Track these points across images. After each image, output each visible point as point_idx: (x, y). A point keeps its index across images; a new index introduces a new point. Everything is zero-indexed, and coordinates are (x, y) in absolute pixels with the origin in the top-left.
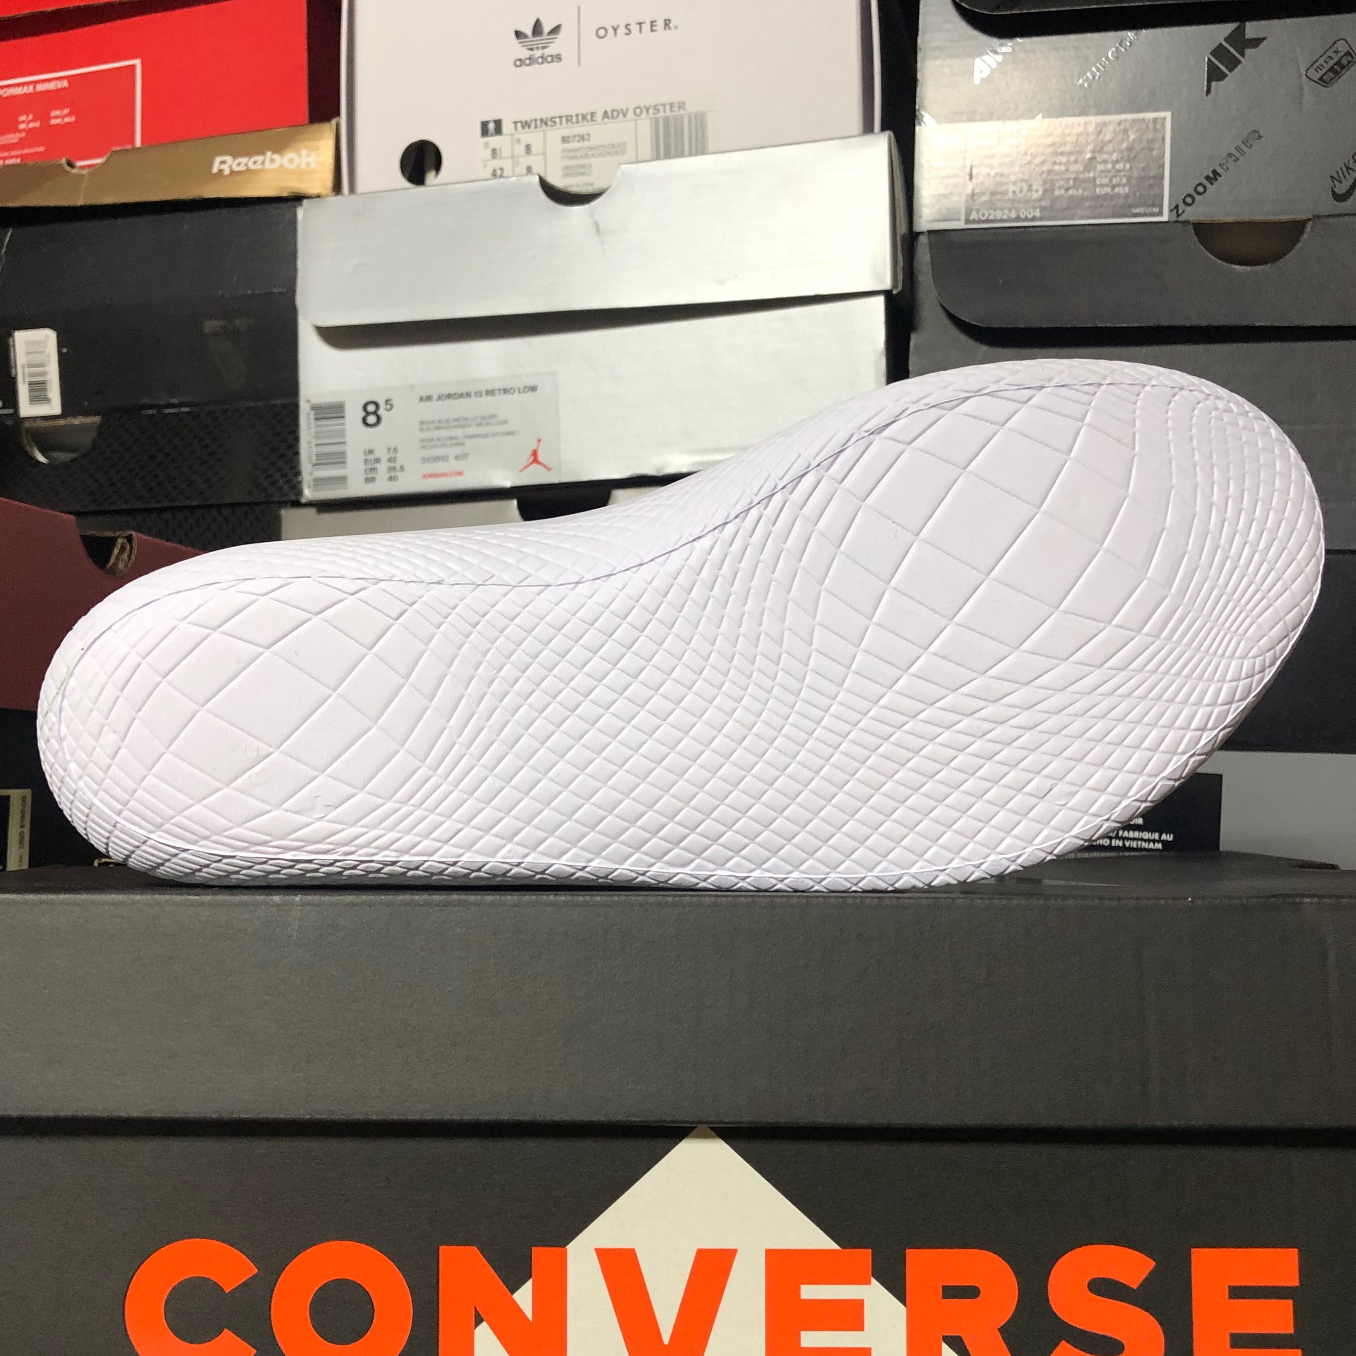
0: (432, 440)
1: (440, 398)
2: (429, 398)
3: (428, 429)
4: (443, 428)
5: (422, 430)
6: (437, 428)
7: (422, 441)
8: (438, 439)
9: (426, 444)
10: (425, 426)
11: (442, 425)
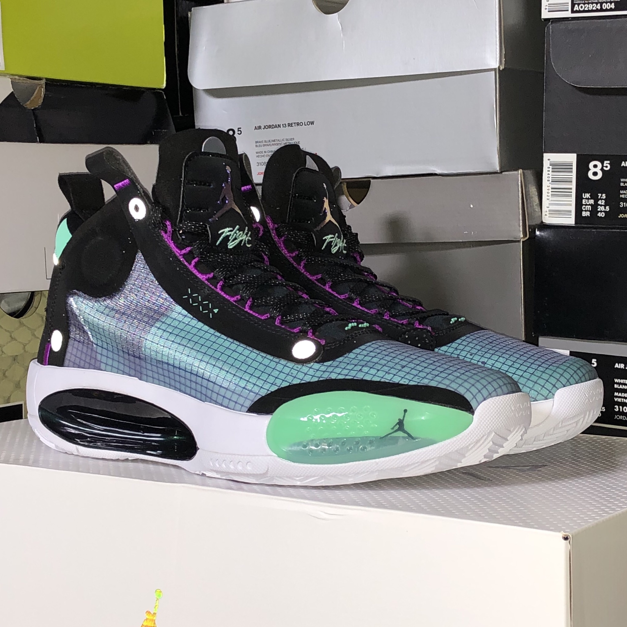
0: (262, 152)
1: (265, 127)
2: (260, 127)
3: (260, 146)
4: (268, 145)
5: (256, 146)
6: (264, 145)
7: (257, 153)
8: (265, 152)
9: (259, 154)
10: (258, 144)
11: (266, 143)
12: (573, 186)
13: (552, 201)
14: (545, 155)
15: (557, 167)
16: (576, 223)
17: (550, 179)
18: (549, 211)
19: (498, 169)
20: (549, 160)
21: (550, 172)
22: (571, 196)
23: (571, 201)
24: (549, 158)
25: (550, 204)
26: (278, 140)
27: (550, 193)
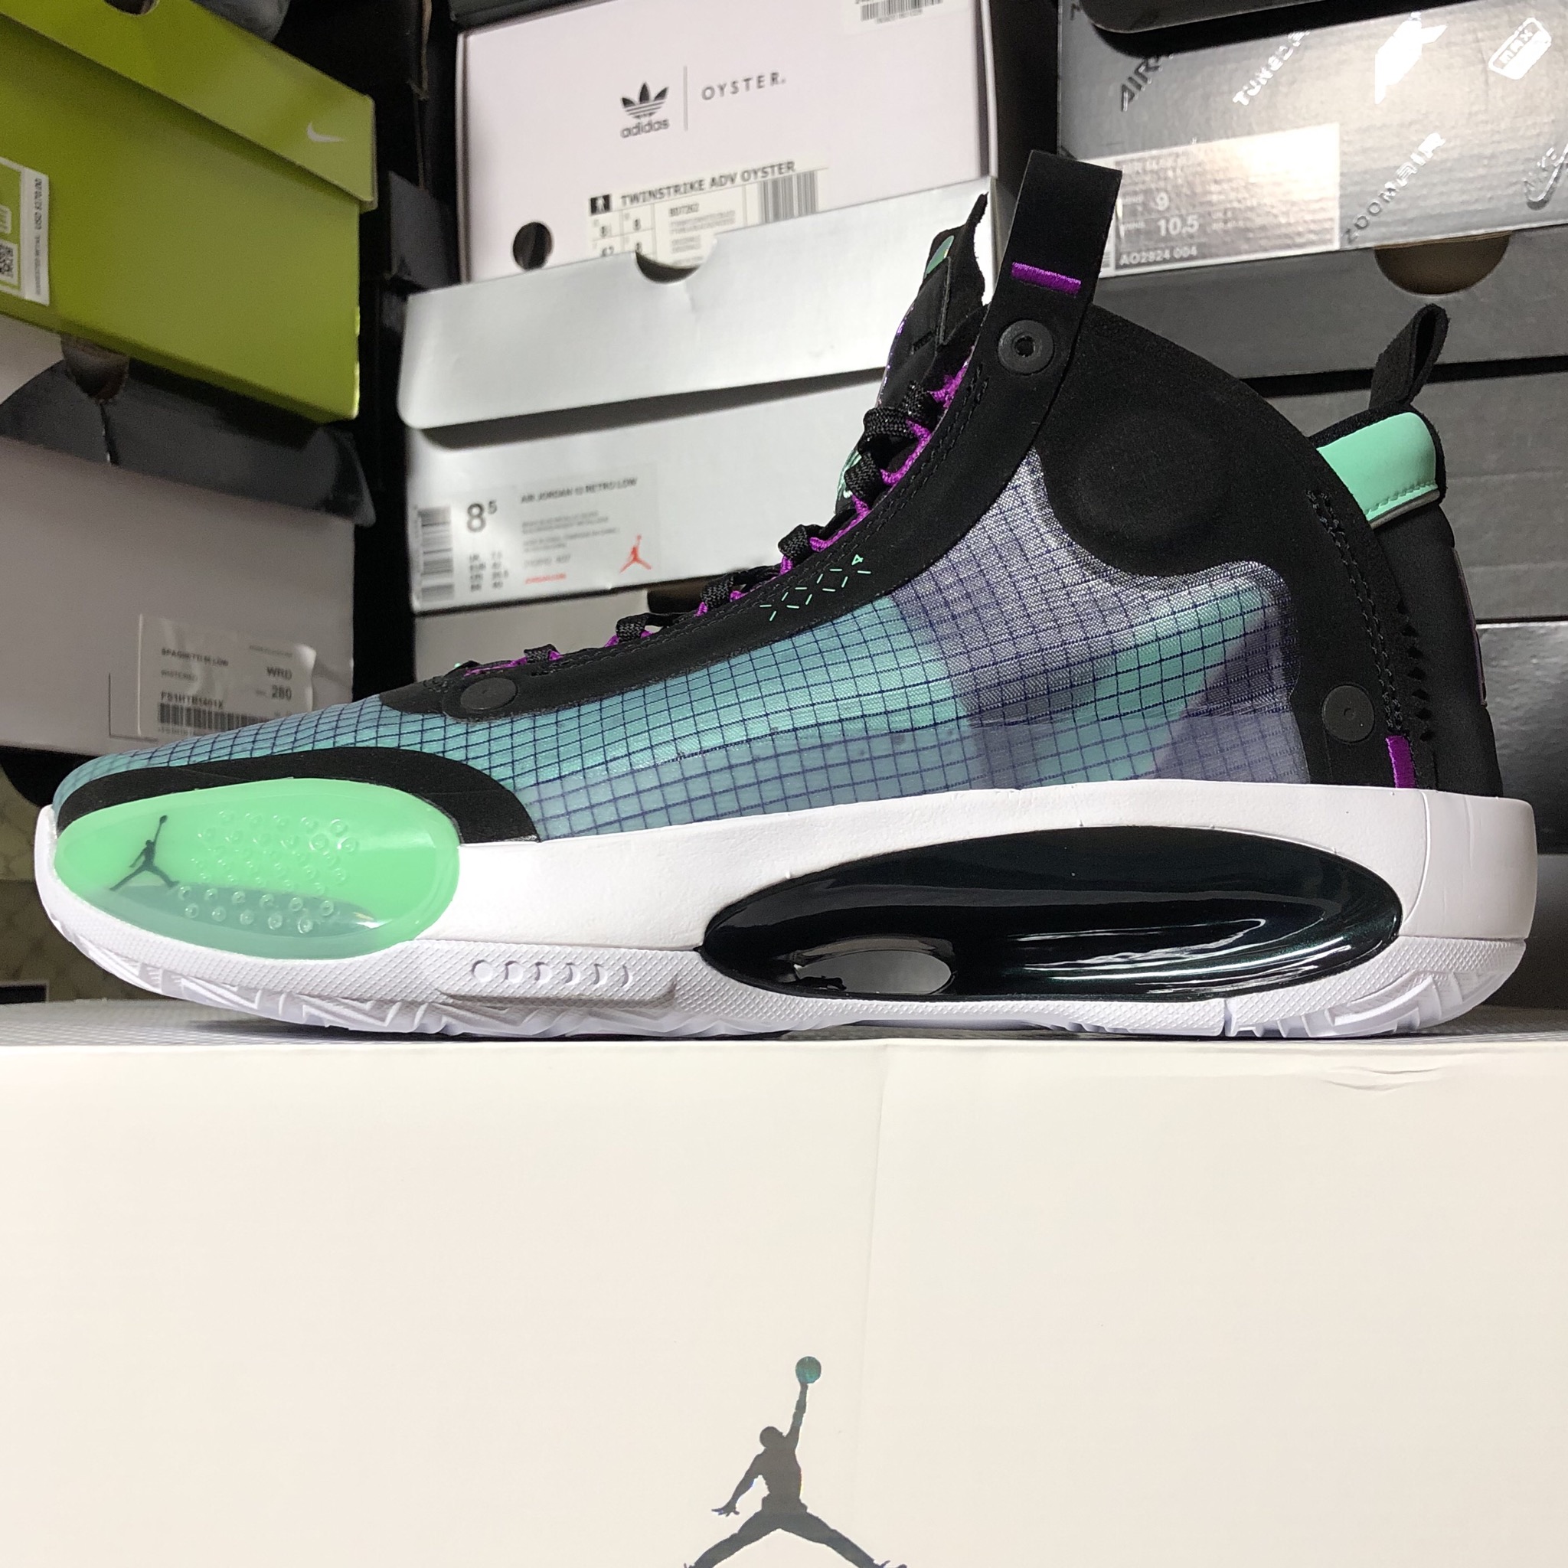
0: (535, 542)
1: (541, 496)
2: (531, 498)
3: (532, 530)
4: (546, 528)
5: (525, 532)
6: (543, 529)
8: (542, 541)
9: (529, 547)
10: (529, 528)
11: (543, 526)
26: (567, 519)
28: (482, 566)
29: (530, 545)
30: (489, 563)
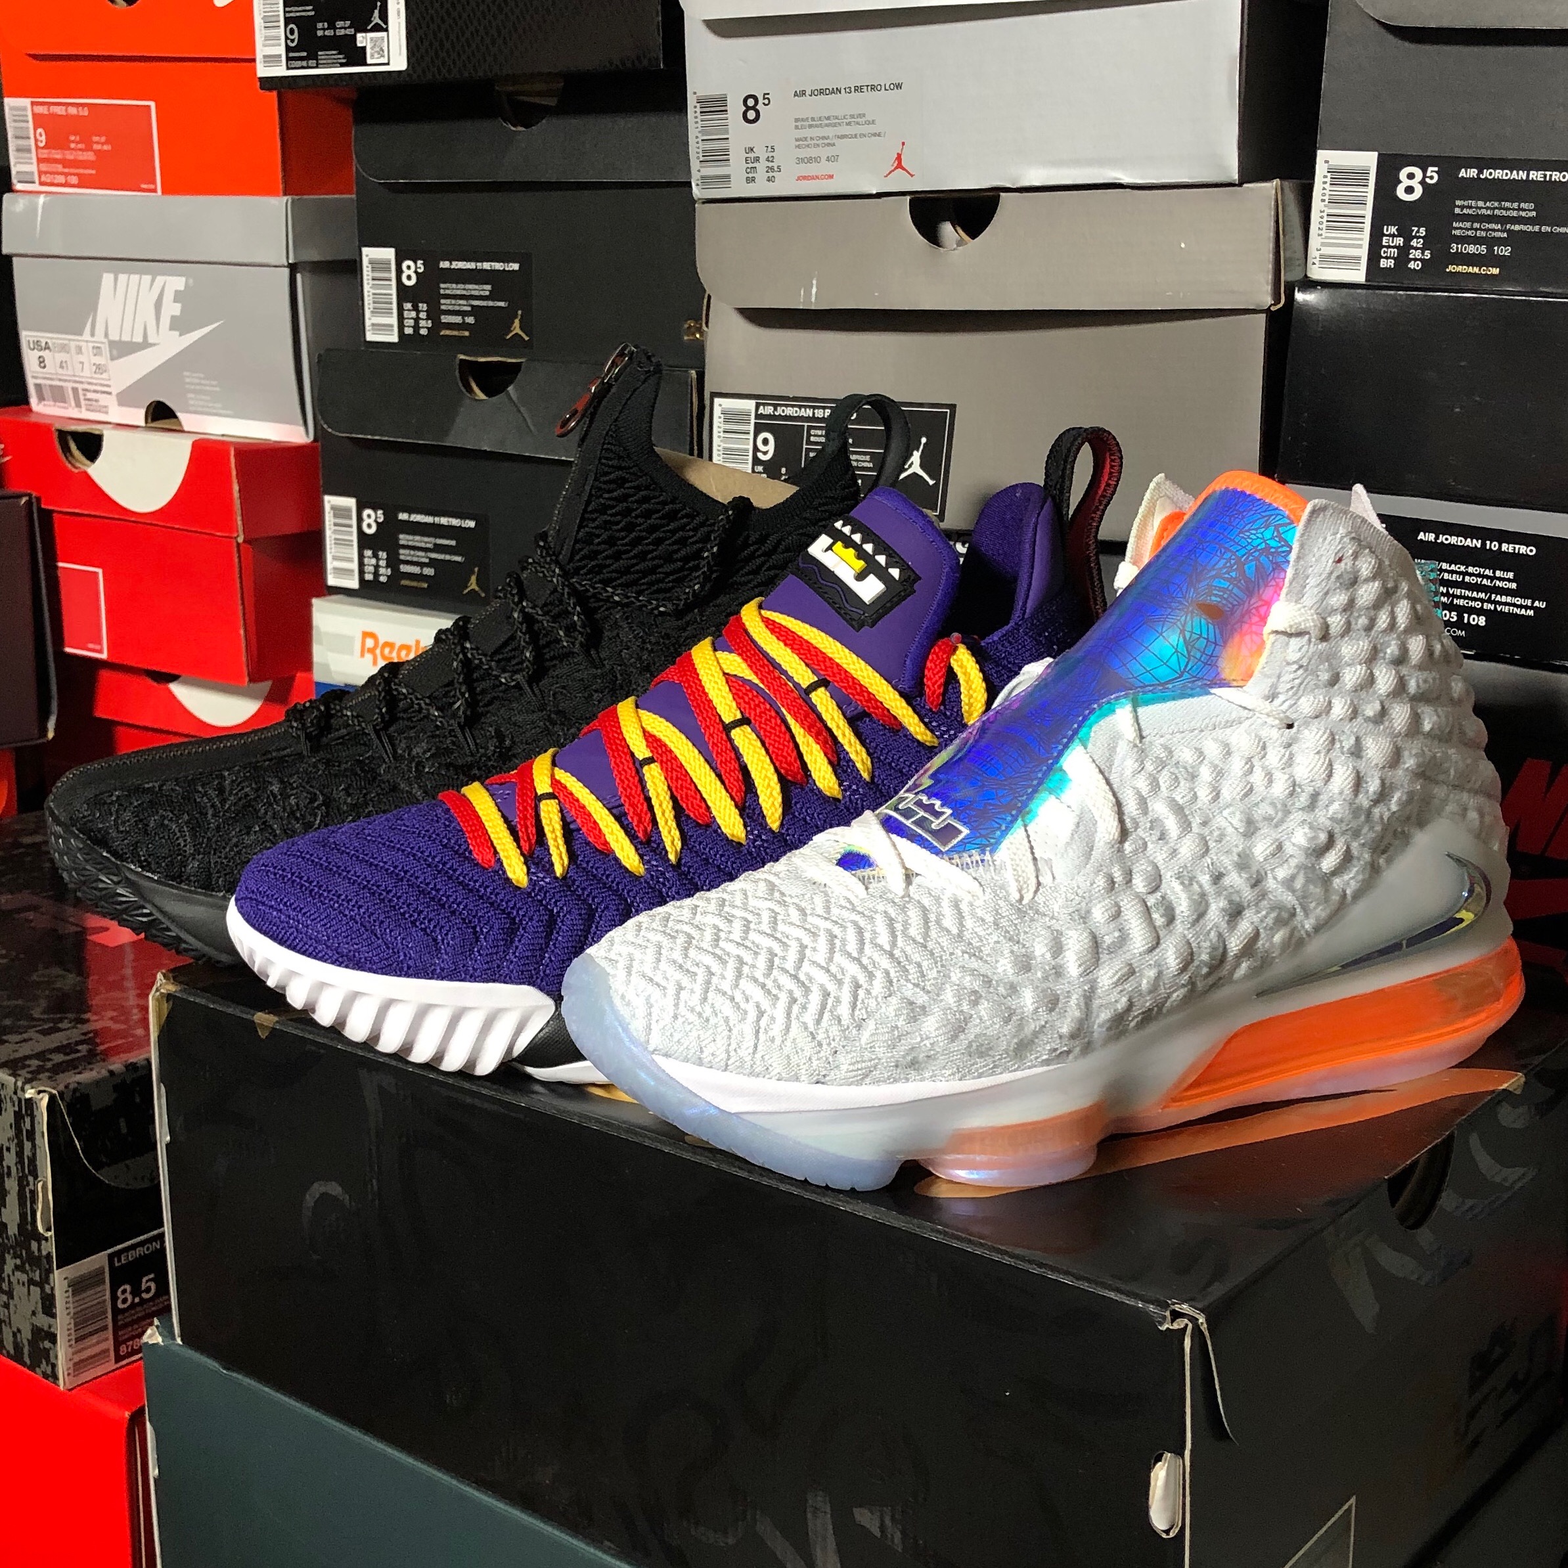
0: (806, 139)
1: (813, 93)
2: (803, 93)
3: (803, 127)
4: (816, 126)
5: (797, 127)
6: (811, 126)
7: (797, 140)
8: (812, 139)
10: (799, 124)
11: (815, 123)
12: (1368, 212)
13: (1326, 238)
14: (1319, 152)
15: (1340, 176)
16: (1367, 280)
17: (1326, 198)
18: (1321, 256)
19: (1235, 177)
20: (1327, 162)
21: (1327, 186)
22: (1361, 230)
23: (1361, 239)
24: (1326, 160)
25: (1323, 244)
26: (837, 118)
27: (1325, 224)
28: (757, 159)
29: (801, 142)
30: (763, 156)
